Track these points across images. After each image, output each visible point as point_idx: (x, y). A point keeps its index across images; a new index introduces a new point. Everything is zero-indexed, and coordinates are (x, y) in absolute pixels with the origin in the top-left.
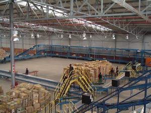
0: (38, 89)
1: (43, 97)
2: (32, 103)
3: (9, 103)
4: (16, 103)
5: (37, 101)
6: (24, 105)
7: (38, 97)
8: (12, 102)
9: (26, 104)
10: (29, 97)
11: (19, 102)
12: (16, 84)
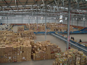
0: (81, 55)
1: (84, 61)
2: (75, 63)
3: (59, 59)
4: (63, 60)
5: (79, 62)
6: (69, 62)
7: (80, 59)
8: (62, 59)
9: (71, 62)
10: (73, 59)
11: (66, 60)
12: (69, 48)
